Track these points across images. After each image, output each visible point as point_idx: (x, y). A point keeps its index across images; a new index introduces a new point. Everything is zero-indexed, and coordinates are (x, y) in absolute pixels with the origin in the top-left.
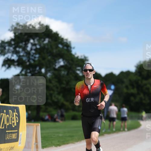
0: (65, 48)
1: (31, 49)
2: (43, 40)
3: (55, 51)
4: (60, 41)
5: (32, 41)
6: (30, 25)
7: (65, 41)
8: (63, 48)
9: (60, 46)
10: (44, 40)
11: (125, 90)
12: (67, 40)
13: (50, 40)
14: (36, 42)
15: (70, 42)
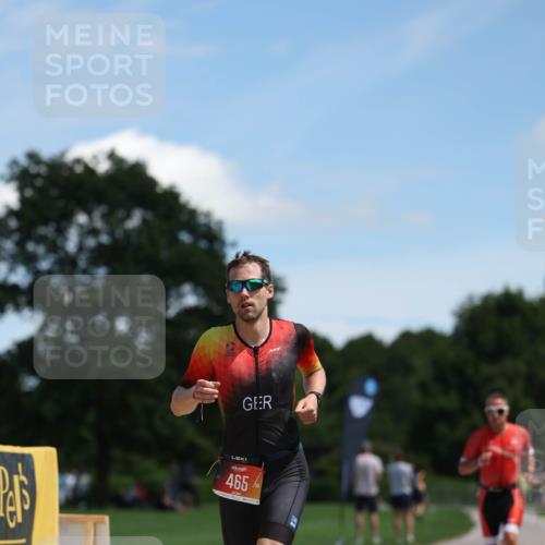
0: (203, 244)
1: (81, 248)
2: (120, 214)
3: (164, 254)
4: (184, 218)
5: (82, 218)
6: (78, 161)
7: (202, 220)
8: (195, 243)
9: (185, 237)
10: (128, 216)
11: (416, 397)
12: (208, 215)
13: (150, 216)
14: (99, 224)
15: (220, 223)
